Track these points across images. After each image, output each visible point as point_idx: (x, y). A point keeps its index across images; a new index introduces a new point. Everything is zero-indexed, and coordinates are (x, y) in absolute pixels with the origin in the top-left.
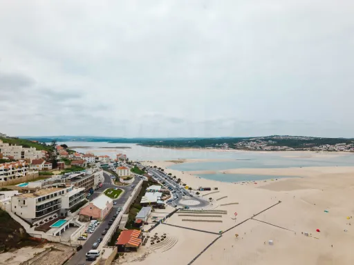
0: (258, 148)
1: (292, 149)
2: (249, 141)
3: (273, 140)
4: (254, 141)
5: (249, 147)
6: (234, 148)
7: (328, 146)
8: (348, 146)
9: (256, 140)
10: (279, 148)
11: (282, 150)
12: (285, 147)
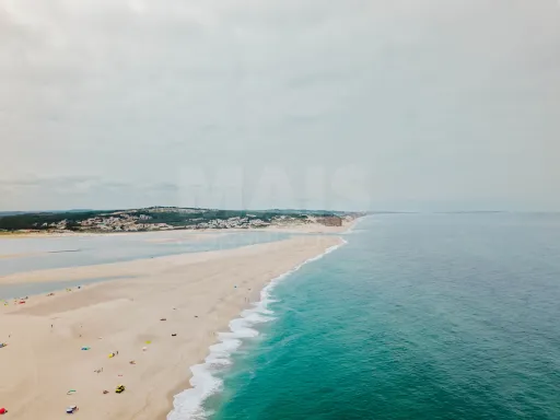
0: (118, 228)
1: (171, 227)
2: (108, 217)
3: (147, 214)
4: (115, 216)
5: (102, 227)
6: (75, 230)
7: (219, 221)
8: (242, 220)
9: (120, 215)
10: (153, 226)
11: (154, 230)
12: (162, 225)
